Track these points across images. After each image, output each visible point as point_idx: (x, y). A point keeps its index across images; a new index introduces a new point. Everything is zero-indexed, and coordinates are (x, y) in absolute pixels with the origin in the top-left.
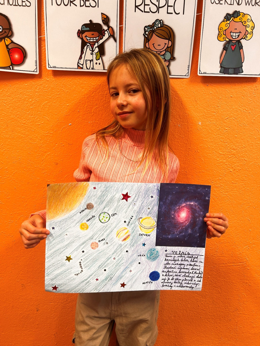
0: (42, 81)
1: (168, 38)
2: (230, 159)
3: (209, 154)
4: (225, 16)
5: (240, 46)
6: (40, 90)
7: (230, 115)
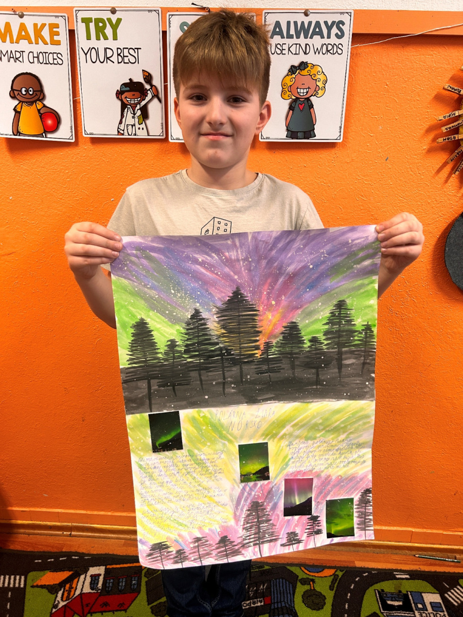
0: (80, 149)
4: (290, 69)
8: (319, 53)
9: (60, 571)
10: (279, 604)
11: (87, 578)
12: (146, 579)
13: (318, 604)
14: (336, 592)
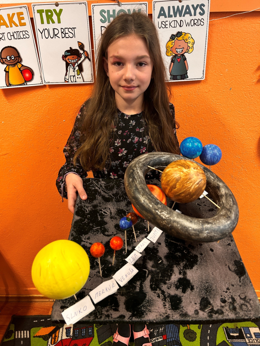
4: (171, 37)
6: (41, 98)
7: (180, 109)
8: (189, 26)
9: (49, 327)
10: (171, 339)
11: (63, 330)
12: (97, 329)
13: (192, 338)
14: (202, 330)
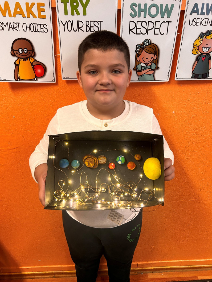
0: (59, 87)
1: (154, 53)
2: (193, 136)
3: (178, 133)
4: (200, 35)
5: (209, 57)
6: (57, 93)
7: (196, 106)
